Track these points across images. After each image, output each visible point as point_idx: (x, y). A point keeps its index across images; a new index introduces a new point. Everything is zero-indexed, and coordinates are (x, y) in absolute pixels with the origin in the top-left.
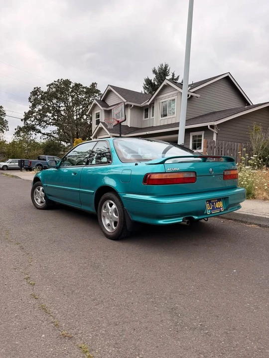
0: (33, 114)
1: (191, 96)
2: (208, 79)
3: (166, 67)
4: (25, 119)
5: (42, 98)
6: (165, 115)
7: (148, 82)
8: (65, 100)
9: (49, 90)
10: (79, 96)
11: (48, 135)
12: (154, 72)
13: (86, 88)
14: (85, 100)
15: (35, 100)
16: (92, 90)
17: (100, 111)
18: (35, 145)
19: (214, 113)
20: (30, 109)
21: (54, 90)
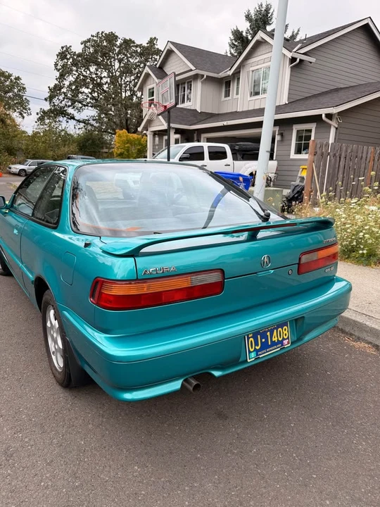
0: (62, 90)
1: (301, 61)
2: (333, 30)
3: (267, 10)
4: (51, 98)
5: (73, 64)
6: (257, 93)
7: (238, 35)
8: (108, 67)
9: (84, 50)
10: (130, 59)
11: (85, 123)
12: (248, 17)
13: (140, 46)
14: (139, 66)
15: (63, 66)
16: (149, 51)
17: (154, 85)
18: (67, 138)
19: (337, 90)
20: (57, 82)
21: (92, 50)
